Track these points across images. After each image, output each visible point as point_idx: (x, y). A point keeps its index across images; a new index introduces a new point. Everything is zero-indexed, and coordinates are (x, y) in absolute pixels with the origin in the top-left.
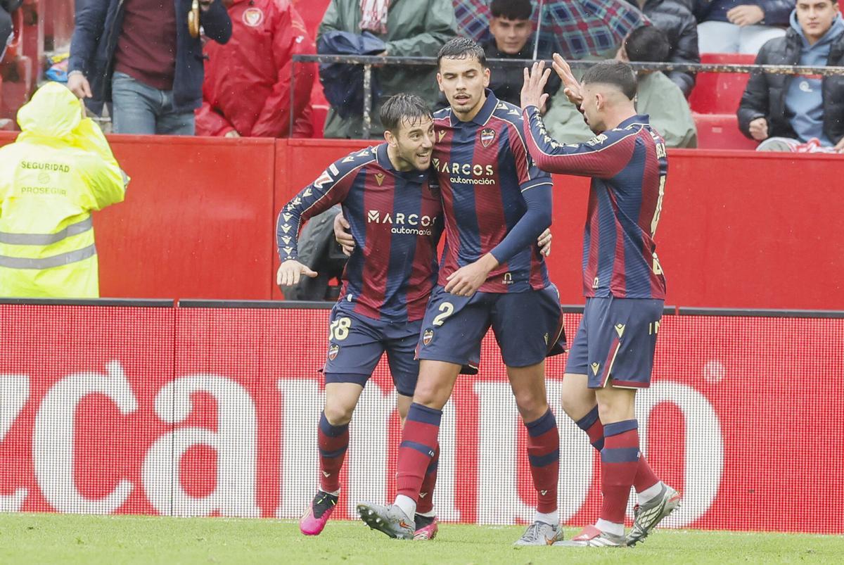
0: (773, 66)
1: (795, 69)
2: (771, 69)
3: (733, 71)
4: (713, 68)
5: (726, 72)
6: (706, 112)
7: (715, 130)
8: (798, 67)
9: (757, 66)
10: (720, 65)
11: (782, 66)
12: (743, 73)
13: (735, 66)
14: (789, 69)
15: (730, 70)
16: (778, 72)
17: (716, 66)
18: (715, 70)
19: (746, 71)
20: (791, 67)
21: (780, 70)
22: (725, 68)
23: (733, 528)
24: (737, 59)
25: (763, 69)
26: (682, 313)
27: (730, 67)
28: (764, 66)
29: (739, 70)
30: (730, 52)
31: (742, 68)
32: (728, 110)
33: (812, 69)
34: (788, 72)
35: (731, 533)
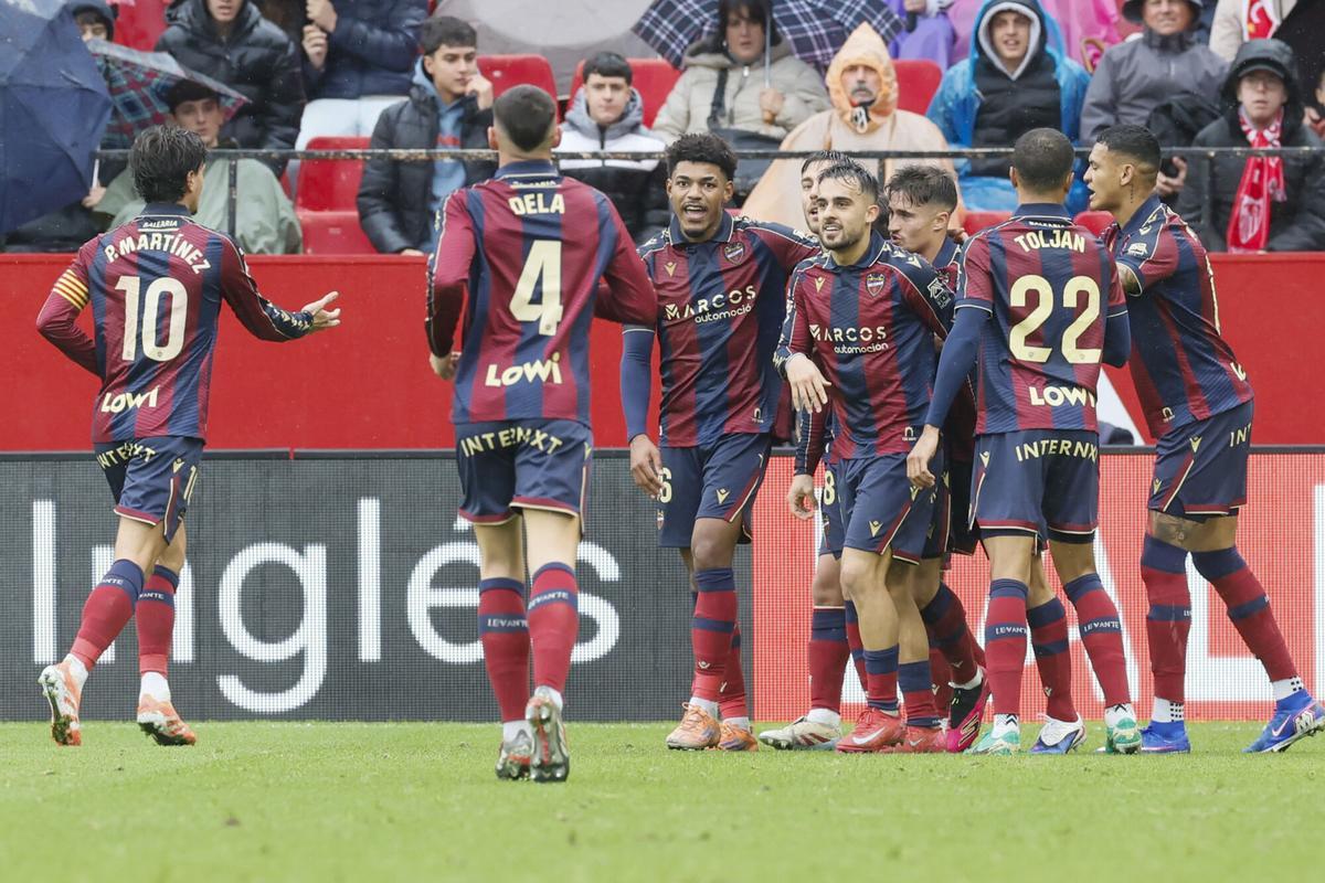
0: (401, 151)
1: (428, 154)
2: (399, 154)
3: (353, 157)
4: (328, 154)
5: (345, 159)
6: (321, 208)
7: (334, 231)
8: (432, 151)
9: (381, 151)
10: (337, 151)
11: (412, 151)
12: (365, 160)
13: (355, 151)
14: (421, 154)
15: (348, 157)
16: (407, 158)
17: (332, 152)
18: (331, 158)
19: (368, 158)
20: (424, 151)
21: (411, 155)
22: (343, 154)
23: (368, 719)
24: (355, 143)
25: (390, 154)
26: (299, 457)
27: (350, 154)
28: (391, 151)
29: (360, 157)
30: (350, 134)
31: (363, 154)
32: (347, 206)
33: (449, 153)
34: (420, 157)
35: (365, 725)
